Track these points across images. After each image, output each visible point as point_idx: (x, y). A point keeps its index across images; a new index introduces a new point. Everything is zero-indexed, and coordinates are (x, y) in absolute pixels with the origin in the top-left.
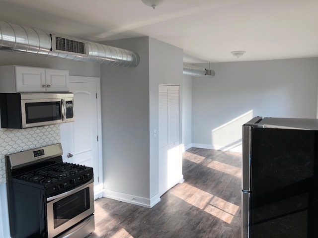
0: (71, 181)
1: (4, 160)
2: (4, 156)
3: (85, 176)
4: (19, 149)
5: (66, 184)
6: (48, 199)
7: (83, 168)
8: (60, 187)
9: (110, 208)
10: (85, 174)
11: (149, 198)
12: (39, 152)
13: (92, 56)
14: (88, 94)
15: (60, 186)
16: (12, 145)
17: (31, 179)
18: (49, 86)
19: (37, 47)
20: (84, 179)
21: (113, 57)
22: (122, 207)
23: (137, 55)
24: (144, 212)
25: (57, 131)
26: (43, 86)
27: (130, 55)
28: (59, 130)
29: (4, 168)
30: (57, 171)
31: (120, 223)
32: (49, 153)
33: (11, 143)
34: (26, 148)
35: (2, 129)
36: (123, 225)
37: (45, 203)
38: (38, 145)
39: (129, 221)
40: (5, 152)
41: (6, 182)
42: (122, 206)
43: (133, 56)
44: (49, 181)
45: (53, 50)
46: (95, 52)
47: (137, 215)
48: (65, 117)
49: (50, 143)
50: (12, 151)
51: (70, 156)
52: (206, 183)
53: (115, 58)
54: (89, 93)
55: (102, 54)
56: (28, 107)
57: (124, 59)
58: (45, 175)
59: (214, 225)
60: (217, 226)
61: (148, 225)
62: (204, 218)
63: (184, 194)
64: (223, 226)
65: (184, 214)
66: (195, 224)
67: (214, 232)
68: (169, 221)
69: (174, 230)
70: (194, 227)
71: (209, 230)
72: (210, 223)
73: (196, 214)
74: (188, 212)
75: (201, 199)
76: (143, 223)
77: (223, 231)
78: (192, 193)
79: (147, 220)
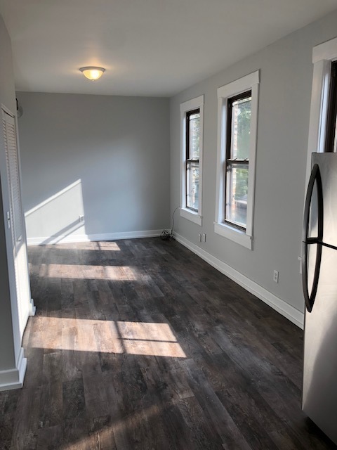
52: (75, 302)
59: (164, 365)
60: (172, 366)
61: (55, 427)
62: (139, 362)
63: (60, 333)
64: (179, 362)
65: (99, 369)
66: (137, 379)
67: (179, 378)
68: (86, 395)
69: (116, 408)
70: (141, 385)
71: (167, 378)
72: (157, 365)
73: (119, 360)
74: (102, 362)
75: (99, 331)
76: (39, 427)
77: (188, 369)
78: (72, 327)
79: (41, 416)
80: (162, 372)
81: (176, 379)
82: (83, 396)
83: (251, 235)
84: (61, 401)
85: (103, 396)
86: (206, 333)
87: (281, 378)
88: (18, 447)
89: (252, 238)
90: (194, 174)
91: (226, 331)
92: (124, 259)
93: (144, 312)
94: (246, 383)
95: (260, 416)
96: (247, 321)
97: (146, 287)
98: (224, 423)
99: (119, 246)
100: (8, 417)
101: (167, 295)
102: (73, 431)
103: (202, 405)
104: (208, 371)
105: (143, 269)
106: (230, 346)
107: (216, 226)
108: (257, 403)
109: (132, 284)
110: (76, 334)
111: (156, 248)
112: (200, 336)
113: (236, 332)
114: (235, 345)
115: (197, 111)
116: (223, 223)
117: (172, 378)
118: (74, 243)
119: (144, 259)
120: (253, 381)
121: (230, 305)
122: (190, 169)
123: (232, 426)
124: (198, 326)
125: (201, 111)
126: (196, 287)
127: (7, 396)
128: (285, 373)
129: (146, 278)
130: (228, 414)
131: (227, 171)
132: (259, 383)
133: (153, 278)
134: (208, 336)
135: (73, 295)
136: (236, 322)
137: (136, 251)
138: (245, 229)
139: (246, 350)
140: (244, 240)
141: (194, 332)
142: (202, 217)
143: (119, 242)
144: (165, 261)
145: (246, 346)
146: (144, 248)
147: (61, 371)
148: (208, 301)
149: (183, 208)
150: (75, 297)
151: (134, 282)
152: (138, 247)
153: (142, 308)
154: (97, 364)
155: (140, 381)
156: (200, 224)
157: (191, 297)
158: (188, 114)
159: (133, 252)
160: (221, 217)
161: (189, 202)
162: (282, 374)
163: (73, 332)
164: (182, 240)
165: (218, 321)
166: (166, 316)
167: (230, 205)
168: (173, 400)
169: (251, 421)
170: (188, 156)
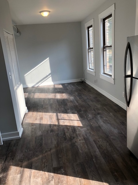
39: (11, 156)
52: (43, 108)
59: (74, 130)
60: (77, 131)
61: (31, 152)
62: (65, 129)
63: (36, 119)
64: (80, 129)
65: (49, 132)
66: (63, 135)
67: (79, 135)
68: (43, 141)
69: (54, 146)
70: (64, 137)
71: (75, 135)
72: (72, 130)
73: (57, 129)
74: (51, 129)
75: (51, 118)
76: (25, 152)
77: (84, 132)
78: (41, 117)
79: (26, 148)
80: (73, 133)
81: (78, 136)
82: (42, 141)
83: (113, 78)
84: (34, 143)
85: (49, 141)
86: (93, 118)
87: (121, 135)
88: (17, 159)
89: (114, 79)
90: (92, 54)
91: (101, 117)
92: (64, 91)
93: (69, 111)
94: (107, 137)
95: (110, 149)
96: (111, 113)
97: (71, 101)
98: (95, 152)
99: (62, 86)
100: (15, 148)
101: (79, 104)
102: (37, 153)
103: (87, 145)
104: (92, 132)
105: (71, 94)
106: (102, 123)
107: (100, 76)
108: (109, 144)
109: (66, 101)
110: (42, 119)
111: (77, 86)
112: (90, 119)
113: (106, 118)
114: (104, 123)
115: (91, 26)
116: (103, 74)
117: (76, 135)
118: (45, 86)
119: (72, 91)
120: (109, 136)
121: (105, 107)
122: (90, 52)
123: (98, 153)
124: (90, 116)
125: (93, 26)
126: (91, 101)
127: (15, 141)
128: (123, 133)
129: (72, 98)
130: (97, 148)
131: (104, 51)
132: (112, 137)
133: (74, 98)
134: (94, 119)
135: (43, 105)
136: (106, 114)
137: (69, 88)
138: (111, 76)
139: (109, 125)
140: (111, 80)
141: (88, 118)
142: (95, 72)
143: (63, 84)
144: (81, 91)
145: (109, 123)
146: (72, 86)
147: (35, 133)
148: (96, 106)
149: (88, 69)
150: (43, 106)
151: (67, 100)
152: (70, 86)
153: (69, 109)
154: (49, 130)
155: (64, 136)
156: (94, 75)
157: (89, 105)
158: (88, 28)
159: (68, 88)
160: (102, 71)
161: (90, 66)
162: (122, 134)
163: (41, 119)
164: (88, 82)
165: (99, 114)
166: (78, 112)
167: (106, 66)
168: (76, 143)
169: (106, 151)
170: (89, 46)
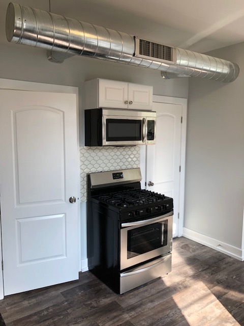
0: (148, 210)
1: (85, 179)
2: (86, 175)
3: (163, 206)
4: (100, 169)
5: (142, 211)
6: (123, 225)
7: (161, 197)
8: (136, 214)
9: (191, 250)
10: (164, 205)
11: (241, 248)
12: (118, 175)
13: (179, 65)
14: (173, 118)
15: (136, 212)
16: (93, 164)
17: (108, 200)
18: (131, 103)
19: (120, 52)
20: (162, 210)
21: (205, 68)
22: (204, 252)
23: (237, 66)
24: (234, 263)
25: (137, 156)
26: (126, 102)
27: (226, 65)
28: (139, 154)
29: (85, 187)
30: (133, 197)
31: (203, 271)
32: (128, 177)
33: (93, 162)
34: (106, 169)
35: (85, 147)
36: (206, 274)
37: (119, 228)
38: (118, 168)
39: (213, 270)
40: (87, 171)
41: (86, 201)
42: (205, 250)
43: (230, 67)
44: (125, 206)
45: (136, 55)
46: (184, 60)
47: (224, 266)
48: (146, 139)
49: (129, 167)
50: (93, 170)
51: (151, 184)
53: (208, 68)
54: (175, 117)
55: (192, 64)
56: (109, 124)
57: (219, 70)
58: (121, 199)
